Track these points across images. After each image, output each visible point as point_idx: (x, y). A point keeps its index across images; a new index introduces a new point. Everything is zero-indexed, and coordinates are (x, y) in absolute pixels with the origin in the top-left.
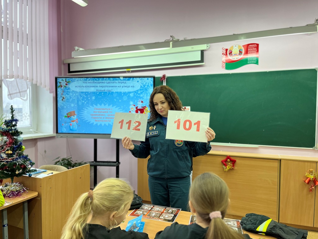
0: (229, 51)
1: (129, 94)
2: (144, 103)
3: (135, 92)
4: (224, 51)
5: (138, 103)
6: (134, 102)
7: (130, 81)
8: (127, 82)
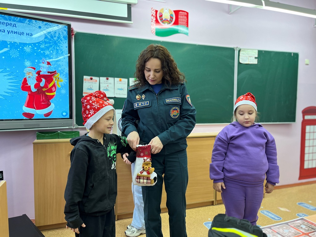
0: (160, 13)
1: (23, 48)
2: (52, 66)
3: (34, 44)
4: (153, 12)
5: (41, 64)
6: (33, 62)
7: (25, 24)
8: (18, 24)
